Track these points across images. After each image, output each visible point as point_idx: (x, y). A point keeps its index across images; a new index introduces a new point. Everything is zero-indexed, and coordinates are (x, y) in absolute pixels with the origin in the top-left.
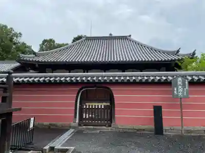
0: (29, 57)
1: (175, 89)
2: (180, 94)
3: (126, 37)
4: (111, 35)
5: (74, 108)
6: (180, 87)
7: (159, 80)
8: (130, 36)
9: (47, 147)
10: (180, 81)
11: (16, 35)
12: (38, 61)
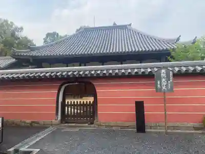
0: (24, 52)
1: (159, 82)
2: (164, 88)
3: (126, 25)
4: (115, 24)
5: (55, 105)
6: (164, 80)
7: (143, 72)
8: (130, 25)
9: (11, 150)
10: (163, 73)
11: (17, 29)
12: (32, 56)
